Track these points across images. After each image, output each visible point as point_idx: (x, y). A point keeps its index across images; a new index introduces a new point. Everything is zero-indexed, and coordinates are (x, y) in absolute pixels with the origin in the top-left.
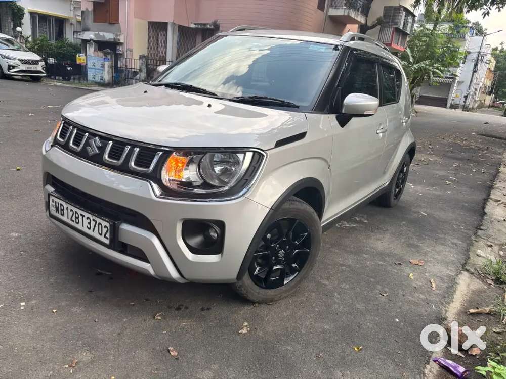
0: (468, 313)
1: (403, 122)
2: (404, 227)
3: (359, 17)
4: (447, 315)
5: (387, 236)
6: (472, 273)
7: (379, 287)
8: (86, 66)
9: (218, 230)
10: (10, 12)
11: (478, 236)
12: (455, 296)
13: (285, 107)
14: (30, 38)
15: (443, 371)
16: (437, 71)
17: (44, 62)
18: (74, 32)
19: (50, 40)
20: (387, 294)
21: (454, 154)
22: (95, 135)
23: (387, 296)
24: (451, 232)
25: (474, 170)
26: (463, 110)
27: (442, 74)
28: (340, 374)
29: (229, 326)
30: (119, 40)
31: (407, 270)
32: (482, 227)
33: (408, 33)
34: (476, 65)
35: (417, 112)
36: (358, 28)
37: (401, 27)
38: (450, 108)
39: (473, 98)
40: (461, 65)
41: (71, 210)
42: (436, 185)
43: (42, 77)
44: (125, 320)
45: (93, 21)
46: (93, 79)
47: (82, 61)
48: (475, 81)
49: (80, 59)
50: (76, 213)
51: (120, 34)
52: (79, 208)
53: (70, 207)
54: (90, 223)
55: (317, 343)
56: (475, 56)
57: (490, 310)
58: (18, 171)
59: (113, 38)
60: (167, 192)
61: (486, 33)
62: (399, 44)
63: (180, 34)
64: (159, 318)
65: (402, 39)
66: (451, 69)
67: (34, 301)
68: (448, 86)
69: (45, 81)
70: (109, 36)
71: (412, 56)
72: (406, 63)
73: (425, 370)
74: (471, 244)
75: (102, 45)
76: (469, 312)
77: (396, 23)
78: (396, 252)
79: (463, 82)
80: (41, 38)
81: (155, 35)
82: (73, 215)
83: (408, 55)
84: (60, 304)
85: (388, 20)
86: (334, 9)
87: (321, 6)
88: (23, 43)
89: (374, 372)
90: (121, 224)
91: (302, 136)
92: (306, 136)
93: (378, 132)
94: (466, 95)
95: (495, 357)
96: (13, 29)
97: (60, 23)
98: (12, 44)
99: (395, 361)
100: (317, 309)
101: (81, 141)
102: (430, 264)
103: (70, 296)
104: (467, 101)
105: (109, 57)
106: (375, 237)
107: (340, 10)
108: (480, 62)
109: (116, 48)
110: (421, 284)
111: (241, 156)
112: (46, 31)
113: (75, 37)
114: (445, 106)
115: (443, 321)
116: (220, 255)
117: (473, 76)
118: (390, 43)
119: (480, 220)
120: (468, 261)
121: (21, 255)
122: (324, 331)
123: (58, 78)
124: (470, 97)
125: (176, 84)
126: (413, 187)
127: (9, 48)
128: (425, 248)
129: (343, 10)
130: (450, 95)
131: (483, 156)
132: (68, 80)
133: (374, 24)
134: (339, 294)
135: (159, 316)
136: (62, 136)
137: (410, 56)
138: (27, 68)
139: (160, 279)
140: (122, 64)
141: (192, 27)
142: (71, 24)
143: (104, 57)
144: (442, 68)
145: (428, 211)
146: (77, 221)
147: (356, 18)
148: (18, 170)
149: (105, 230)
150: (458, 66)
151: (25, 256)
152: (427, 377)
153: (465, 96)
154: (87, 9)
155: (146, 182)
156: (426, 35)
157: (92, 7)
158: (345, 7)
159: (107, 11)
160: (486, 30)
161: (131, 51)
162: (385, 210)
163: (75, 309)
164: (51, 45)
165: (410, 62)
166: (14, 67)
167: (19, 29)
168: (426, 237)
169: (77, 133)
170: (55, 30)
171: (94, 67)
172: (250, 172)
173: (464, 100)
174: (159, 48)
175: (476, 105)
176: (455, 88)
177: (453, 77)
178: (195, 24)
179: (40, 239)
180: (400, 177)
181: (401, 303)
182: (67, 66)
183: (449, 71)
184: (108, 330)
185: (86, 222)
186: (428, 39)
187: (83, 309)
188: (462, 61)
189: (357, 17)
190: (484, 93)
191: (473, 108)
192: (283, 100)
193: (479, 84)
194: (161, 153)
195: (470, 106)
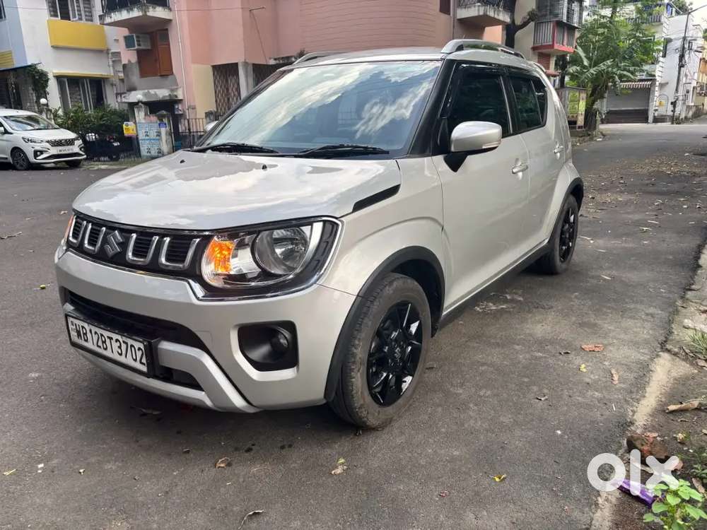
0: (667, 411)
1: (555, 153)
2: (576, 300)
3: (501, 14)
4: (635, 417)
5: (551, 316)
6: (675, 354)
7: (535, 388)
8: (137, 138)
9: (287, 334)
10: (30, 80)
11: (687, 299)
12: (648, 389)
13: (370, 155)
14: (61, 110)
15: (626, 498)
16: (625, 73)
17: (81, 141)
18: (117, 94)
19: (87, 110)
20: (546, 397)
21: (655, 188)
22: (114, 229)
23: (546, 399)
24: (645, 299)
25: (685, 207)
26: (673, 123)
27: (632, 77)
28: (472, 516)
29: (319, 465)
30: (176, 96)
31: (578, 361)
32: (693, 287)
33: (576, 25)
34: (682, 57)
35: (604, 135)
36: (503, 30)
37: (565, 20)
38: (653, 122)
39: (684, 103)
40: (661, 59)
41: (96, 333)
42: (627, 235)
43: (81, 160)
44: (175, 473)
45: (139, 76)
46: (149, 154)
47: (131, 131)
48: (684, 80)
49: (128, 129)
50: (102, 335)
51: (177, 89)
52: (104, 329)
53: (94, 329)
54: (120, 347)
55: (442, 477)
56: (678, 44)
57: (700, 403)
58: (44, 290)
59: (167, 95)
60: (212, 292)
61: (691, 9)
62: (565, 43)
63: (256, 76)
64: (222, 465)
65: (568, 35)
66: (646, 67)
67: (55, 461)
68: (646, 93)
69: (86, 165)
70: (162, 93)
71: (585, 57)
72: (578, 68)
73: (599, 498)
74: (676, 312)
75: (154, 107)
76: (668, 409)
77: (556, 15)
78: (563, 336)
79: (667, 83)
80: (74, 109)
81: (222, 82)
82: (98, 338)
83: (581, 57)
84: (89, 461)
85: (543, 13)
86: (463, 9)
87: (445, 8)
88: (49, 119)
89: (522, 508)
90: (159, 341)
91: (393, 191)
92: (400, 189)
93: (514, 171)
94: (673, 100)
95: (703, 470)
96: (36, 102)
97: (97, 84)
98: (37, 121)
99: (553, 490)
100: (443, 430)
101: (97, 238)
102: (612, 349)
103: (104, 448)
104: (676, 109)
105: (165, 121)
106: (533, 320)
107: (473, 8)
108: (688, 52)
109: (174, 106)
110: (597, 377)
111: (306, 229)
112: (81, 99)
113: (119, 100)
114: (646, 120)
115: (629, 426)
116: (295, 368)
117: (679, 73)
118: (551, 43)
119: (691, 277)
120: (671, 338)
121: (42, 401)
122: (453, 460)
123: (102, 159)
124: (679, 104)
125: (224, 145)
126: (592, 242)
127: (32, 128)
128: (607, 325)
129: (477, 8)
130: (651, 104)
131: (700, 185)
132: (117, 159)
133: (525, 20)
134: (476, 405)
135: (222, 462)
136: (75, 235)
137: (583, 57)
138: (60, 151)
139: (220, 410)
140: (184, 128)
141: (271, 64)
142: (112, 85)
143: (158, 122)
144: (632, 69)
145: (614, 273)
146: (105, 346)
147: (496, 16)
148: (43, 288)
149: (139, 354)
150: (655, 62)
151: (46, 402)
152: (601, 509)
153: (672, 103)
154: (129, 61)
155: (182, 282)
156: (603, 26)
157: (136, 57)
158: (479, 4)
159: (156, 60)
160: (691, 4)
161: (194, 108)
162: (548, 279)
163: (108, 466)
164: (89, 116)
165: (584, 67)
166: (42, 152)
167: (43, 101)
168: (608, 311)
169: (92, 229)
170: (92, 95)
171: (147, 138)
172: (321, 250)
173: (672, 109)
174: (231, 99)
175: (691, 114)
176: (656, 93)
177: (652, 78)
178: (275, 59)
179: (68, 377)
180: (566, 230)
181: (566, 408)
182: (112, 141)
183: (643, 71)
184: (152, 489)
185: (115, 345)
186: (606, 30)
187: (120, 464)
188: (661, 54)
189: (498, 15)
190: (700, 94)
191: (686, 118)
192: (366, 146)
193: (690, 83)
194: (198, 240)
195: (683, 116)
